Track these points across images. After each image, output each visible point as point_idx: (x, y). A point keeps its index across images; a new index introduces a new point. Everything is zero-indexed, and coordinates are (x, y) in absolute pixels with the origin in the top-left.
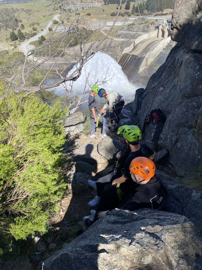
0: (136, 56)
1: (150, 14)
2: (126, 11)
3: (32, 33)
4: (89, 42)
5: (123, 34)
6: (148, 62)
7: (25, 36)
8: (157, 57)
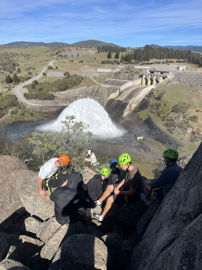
0: (121, 102)
1: (137, 63)
2: (115, 59)
3: (26, 77)
4: (79, 87)
5: (110, 81)
6: (132, 107)
7: (20, 79)
8: (140, 103)
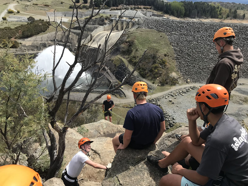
1: (107, 9)
2: (84, 4)
4: (47, 33)
